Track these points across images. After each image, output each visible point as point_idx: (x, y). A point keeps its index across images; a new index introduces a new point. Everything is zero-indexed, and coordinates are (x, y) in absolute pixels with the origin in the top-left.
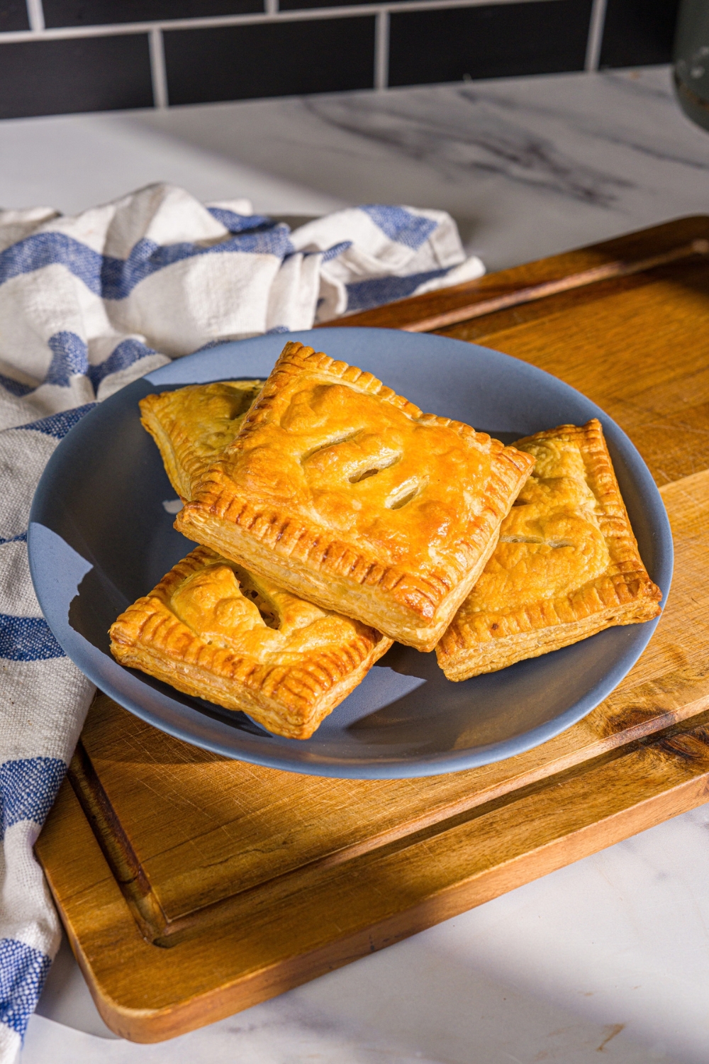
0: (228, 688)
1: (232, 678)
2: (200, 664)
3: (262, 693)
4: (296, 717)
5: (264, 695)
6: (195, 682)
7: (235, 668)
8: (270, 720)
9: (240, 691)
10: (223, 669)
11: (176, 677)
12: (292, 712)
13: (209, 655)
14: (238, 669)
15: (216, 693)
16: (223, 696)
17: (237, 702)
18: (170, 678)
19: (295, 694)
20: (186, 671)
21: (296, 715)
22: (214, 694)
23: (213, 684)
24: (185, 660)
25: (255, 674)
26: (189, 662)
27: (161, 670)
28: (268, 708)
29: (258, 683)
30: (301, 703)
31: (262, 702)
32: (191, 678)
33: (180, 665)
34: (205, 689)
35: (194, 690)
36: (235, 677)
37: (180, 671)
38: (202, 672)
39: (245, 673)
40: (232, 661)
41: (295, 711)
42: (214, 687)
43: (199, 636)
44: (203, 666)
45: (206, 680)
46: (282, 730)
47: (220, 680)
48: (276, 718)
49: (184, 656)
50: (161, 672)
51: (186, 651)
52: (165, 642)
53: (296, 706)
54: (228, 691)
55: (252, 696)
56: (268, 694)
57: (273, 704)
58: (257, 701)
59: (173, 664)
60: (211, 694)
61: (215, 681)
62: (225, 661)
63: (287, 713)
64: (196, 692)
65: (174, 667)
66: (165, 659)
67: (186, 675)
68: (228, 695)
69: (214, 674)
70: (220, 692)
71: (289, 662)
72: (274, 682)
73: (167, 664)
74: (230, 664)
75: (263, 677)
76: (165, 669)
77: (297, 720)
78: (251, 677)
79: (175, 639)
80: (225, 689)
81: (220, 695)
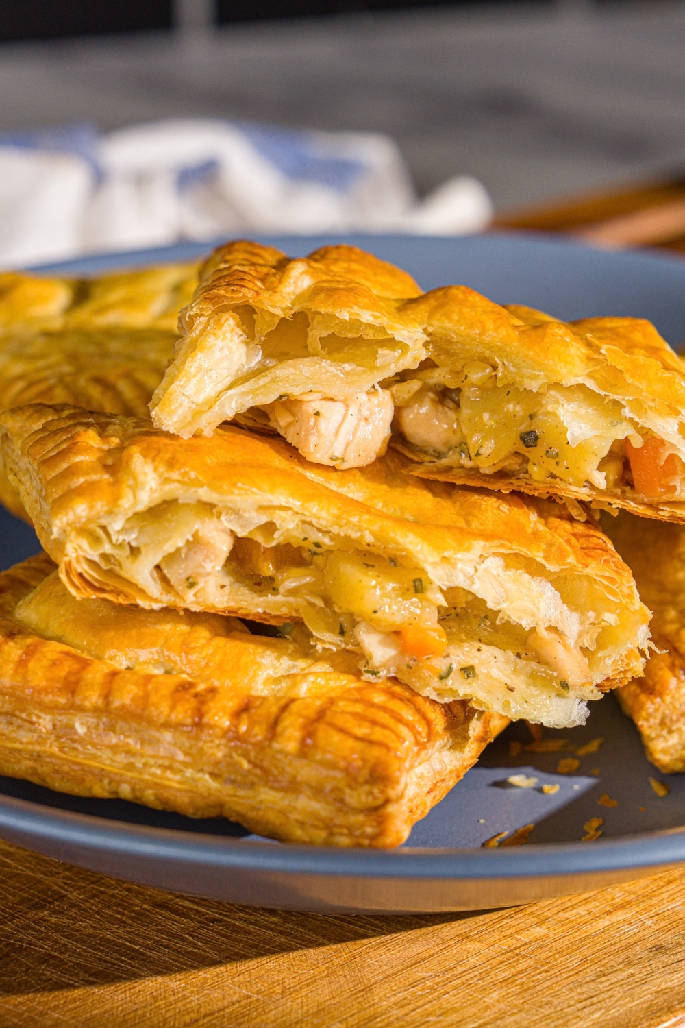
0: (187, 754)
1: (199, 725)
2: (116, 703)
3: (276, 746)
4: (366, 788)
5: (281, 752)
6: (106, 755)
7: (203, 703)
8: (300, 817)
9: (220, 754)
10: (173, 707)
11: (55, 750)
12: (355, 780)
13: (136, 684)
14: (211, 704)
15: (158, 772)
16: (177, 777)
17: (213, 784)
18: (38, 757)
19: (357, 738)
20: (81, 730)
21: (366, 782)
22: (154, 775)
23: (149, 750)
24: (78, 701)
25: (253, 711)
26: (87, 704)
27: (14, 740)
28: (293, 787)
29: (265, 726)
30: (376, 752)
31: (275, 772)
32: (94, 745)
33: (64, 719)
34: (130, 767)
35: (102, 773)
36: (206, 720)
37: (64, 733)
38: (120, 724)
39: (229, 711)
40: (193, 691)
41: (365, 774)
42: (155, 757)
43: (99, 658)
44: (123, 707)
45: (131, 741)
46: (332, 834)
47: (167, 736)
48: (317, 807)
49: (73, 693)
50: (17, 746)
51: (77, 683)
52: (21, 671)
53: (364, 761)
54: (188, 759)
55: (249, 762)
56: (292, 746)
57: (306, 772)
58: (265, 775)
59: (45, 722)
60: (146, 777)
61: (152, 742)
62: (177, 690)
63: (342, 785)
64: (106, 781)
65: (50, 726)
66: (24, 710)
67: (81, 741)
68: (189, 772)
69: (150, 722)
70: (170, 768)
71: (325, 690)
72: (301, 720)
73: (32, 723)
74: (188, 696)
75: (273, 716)
76: (25, 736)
77: (370, 793)
78: (245, 717)
79: (45, 663)
80: (180, 757)
81: (169, 774)
